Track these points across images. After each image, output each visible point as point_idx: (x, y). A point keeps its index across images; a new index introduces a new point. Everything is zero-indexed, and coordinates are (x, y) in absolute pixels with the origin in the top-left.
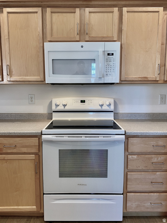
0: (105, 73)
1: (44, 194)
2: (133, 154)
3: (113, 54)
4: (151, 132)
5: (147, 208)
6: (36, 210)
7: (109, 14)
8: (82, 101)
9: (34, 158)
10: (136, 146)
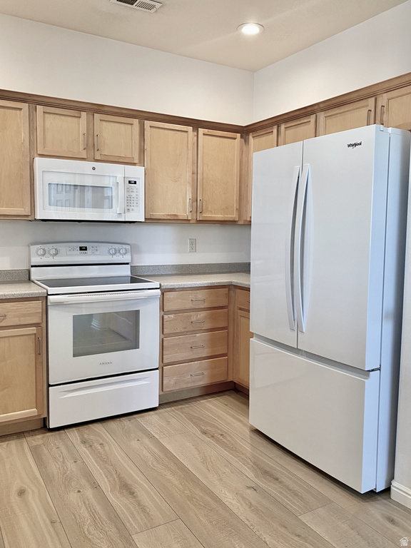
0: (126, 208)
1: (49, 386)
2: (169, 312)
3: (135, 183)
4: (191, 283)
5: (188, 383)
6: (36, 414)
7: (126, 126)
8: (81, 249)
9: (35, 332)
10: (174, 302)
